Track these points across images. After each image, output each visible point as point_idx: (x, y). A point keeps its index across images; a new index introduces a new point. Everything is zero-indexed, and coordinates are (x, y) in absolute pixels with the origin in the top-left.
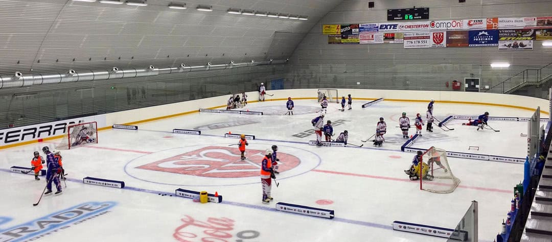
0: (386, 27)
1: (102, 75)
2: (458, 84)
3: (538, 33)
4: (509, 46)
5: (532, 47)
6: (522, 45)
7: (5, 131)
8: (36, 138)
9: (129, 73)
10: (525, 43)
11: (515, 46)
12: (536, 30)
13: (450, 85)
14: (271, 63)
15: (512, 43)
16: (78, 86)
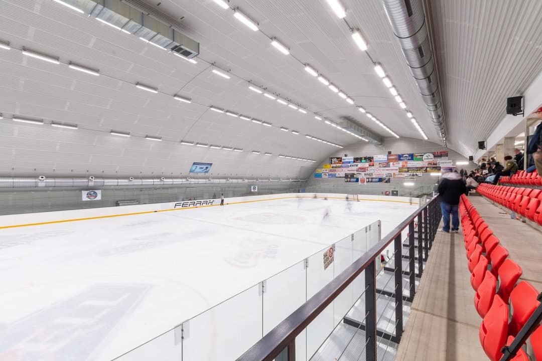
0: (353, 166)
1: (223, 181)
2: (388, 193)
3: (428, 169)
4: (410, 175)
5: (421, 176)
6: (416, 175)
7: (182, 202)
8: (195, 206)
9: (235, 181)
10: (418, 174)
11: (413, 175)
12: (427, 168)
13: (384, 193)
14: (299, 181)
15: (412, 174)
16: (213, 184)
